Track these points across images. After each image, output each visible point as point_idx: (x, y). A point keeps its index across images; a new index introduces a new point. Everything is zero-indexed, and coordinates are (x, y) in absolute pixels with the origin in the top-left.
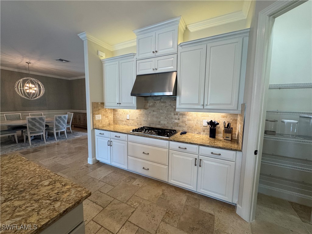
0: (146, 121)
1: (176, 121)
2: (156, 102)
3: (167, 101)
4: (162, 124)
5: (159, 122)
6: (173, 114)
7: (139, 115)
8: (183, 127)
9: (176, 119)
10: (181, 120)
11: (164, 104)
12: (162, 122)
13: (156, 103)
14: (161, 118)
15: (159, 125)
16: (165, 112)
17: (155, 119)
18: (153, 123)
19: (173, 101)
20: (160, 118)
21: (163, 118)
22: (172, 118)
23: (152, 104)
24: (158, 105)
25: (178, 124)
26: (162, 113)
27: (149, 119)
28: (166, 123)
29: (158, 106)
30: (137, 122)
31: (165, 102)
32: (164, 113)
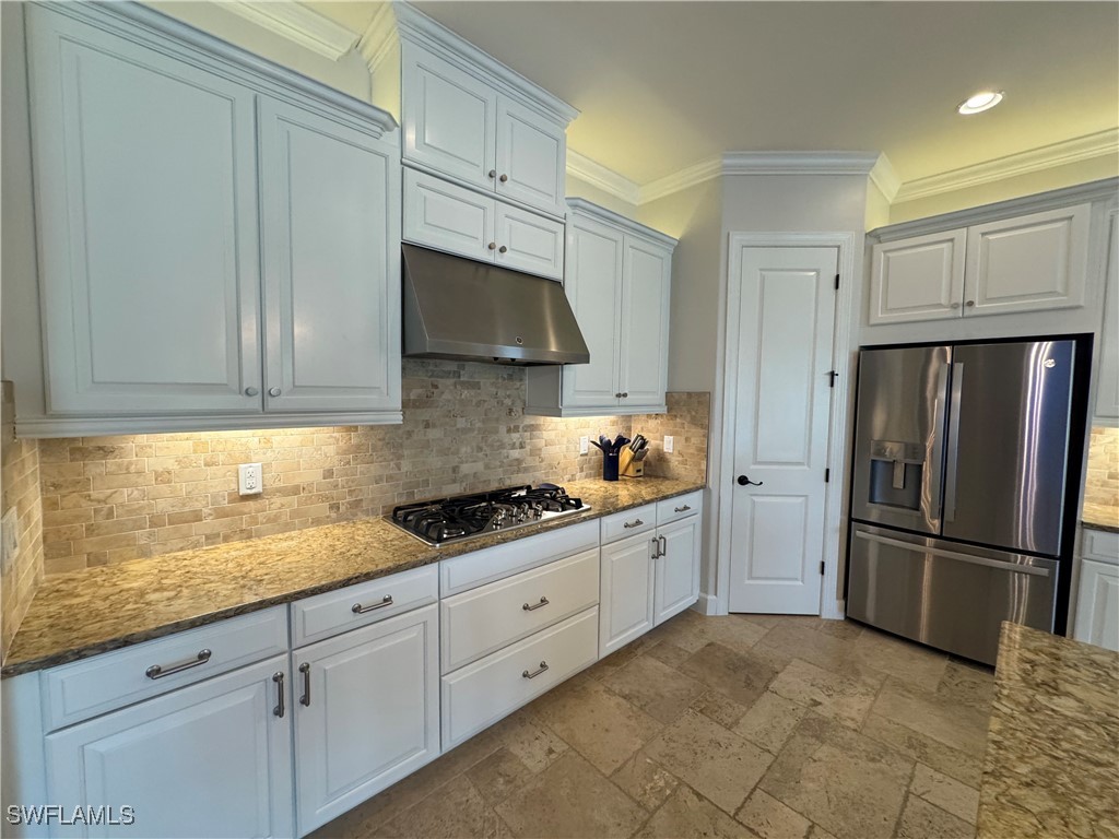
0: (390, 478)
1: (515, 454)
2: (441, 382)
3: (482, 381)
4: (466, 476)
5: (455, 469)
6: (503, 429)
7: (346, 452)
8: (535, 469)
9: (513, 447)
10: (528, 448)
11: (473, 392)
12: (465, 468)
13: (436, 387)
14: (463, 450)
15: (454, 481)
16: (478, 425)
17: (435, 461)
18: (426, 482)
19: (504, 379)
20: (457, 452)
21: (469, 450)
22: (502, 446)
23: (420, 391)
24: (447, 396)
25: (519, 461)
26: (465, 431)
27: (406, 466)
28: (480, 466)
29: (449, 401)
30: (325, 498)
31: (477, 386)
32: (471, 430)
